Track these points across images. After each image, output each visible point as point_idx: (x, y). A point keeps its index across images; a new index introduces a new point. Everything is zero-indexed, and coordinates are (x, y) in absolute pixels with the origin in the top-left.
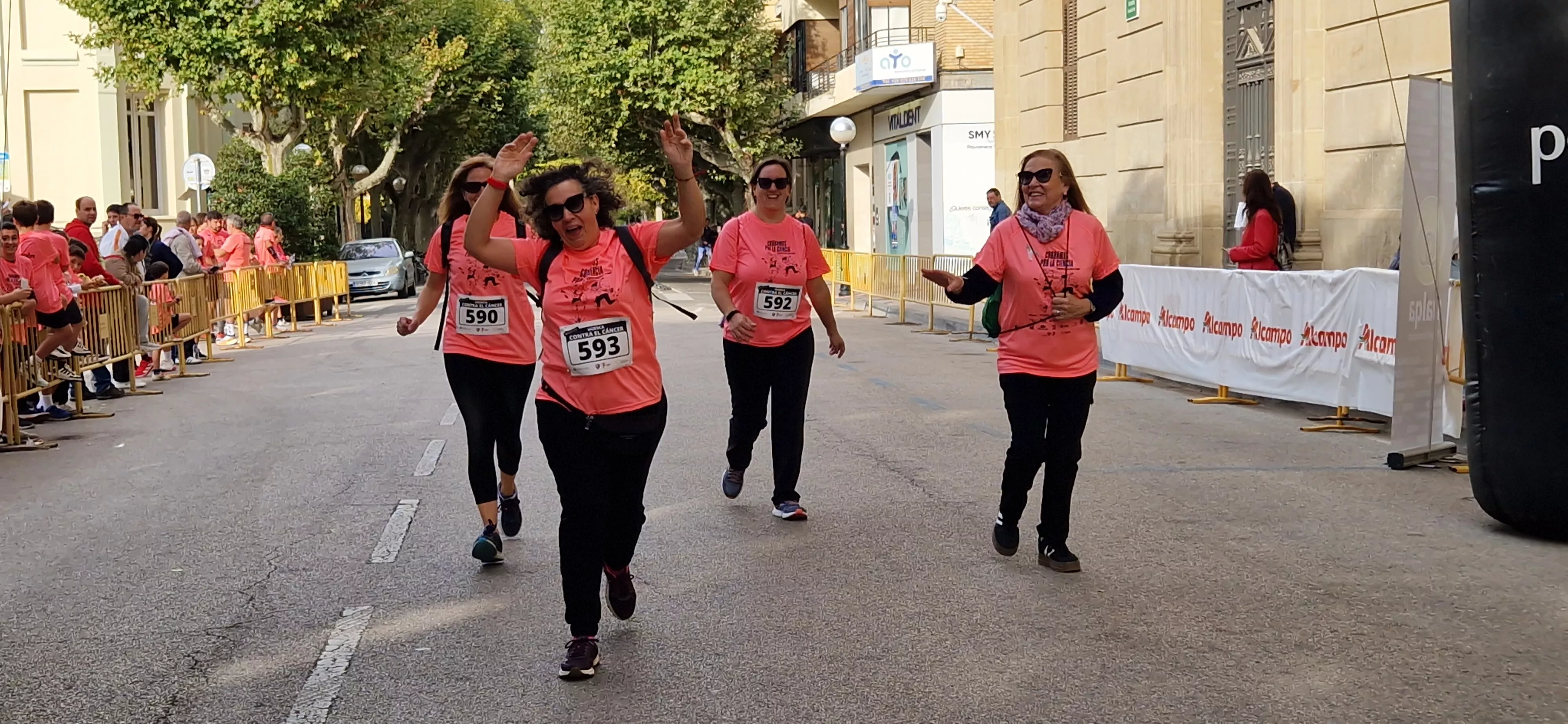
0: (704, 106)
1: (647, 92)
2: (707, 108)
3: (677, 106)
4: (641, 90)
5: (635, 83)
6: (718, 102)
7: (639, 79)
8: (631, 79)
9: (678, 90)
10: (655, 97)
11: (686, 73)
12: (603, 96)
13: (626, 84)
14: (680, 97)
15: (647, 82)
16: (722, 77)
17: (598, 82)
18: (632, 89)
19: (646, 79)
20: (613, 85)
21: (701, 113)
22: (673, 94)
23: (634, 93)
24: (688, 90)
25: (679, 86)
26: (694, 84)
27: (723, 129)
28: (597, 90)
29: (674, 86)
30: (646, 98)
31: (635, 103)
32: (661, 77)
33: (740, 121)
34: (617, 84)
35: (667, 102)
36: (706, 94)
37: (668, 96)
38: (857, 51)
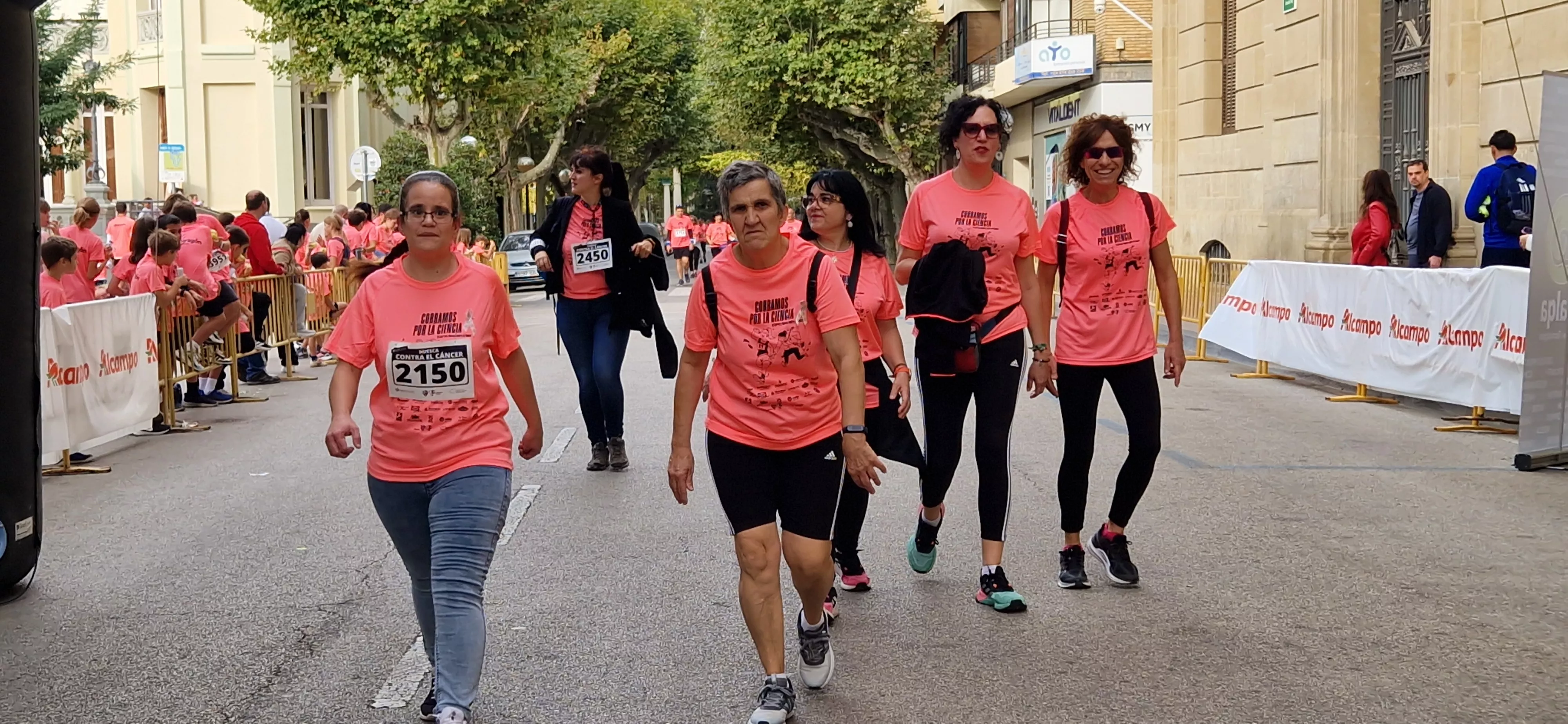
0: (863, 99)
1: (805, 86)
2: (866, 101)
3: (836, 100)
4: (799, 84)
5: (794, 77)
6: (877, 94)
7: (798, 72)
8: (790, 72)
9: (836, 84)
10: (813, 90)
11: (845, 66)
12: (762, 89)
13: (785, 78)
14: (839, 91)
15: (806, 75)
16: (881, 71)
17: (757, 75)
18: (791, 84)
19: (806, 72)
20: (773, 78)
21: (860, 106)
22: (832, 88)
23: (793, 86)
24: (847, 83)
25: (838, 79)
26: (853, 77)
27: (882, 123)
28: (757, 83)
29: (833, 79)
30: (805, 92)
31: (794, 96)
32: (820, 71)
33: (899, 114)
34: (776, 77)
35: (826, 95)
36: (865, 87)
37: (827, 90)
38: (1017, 43)
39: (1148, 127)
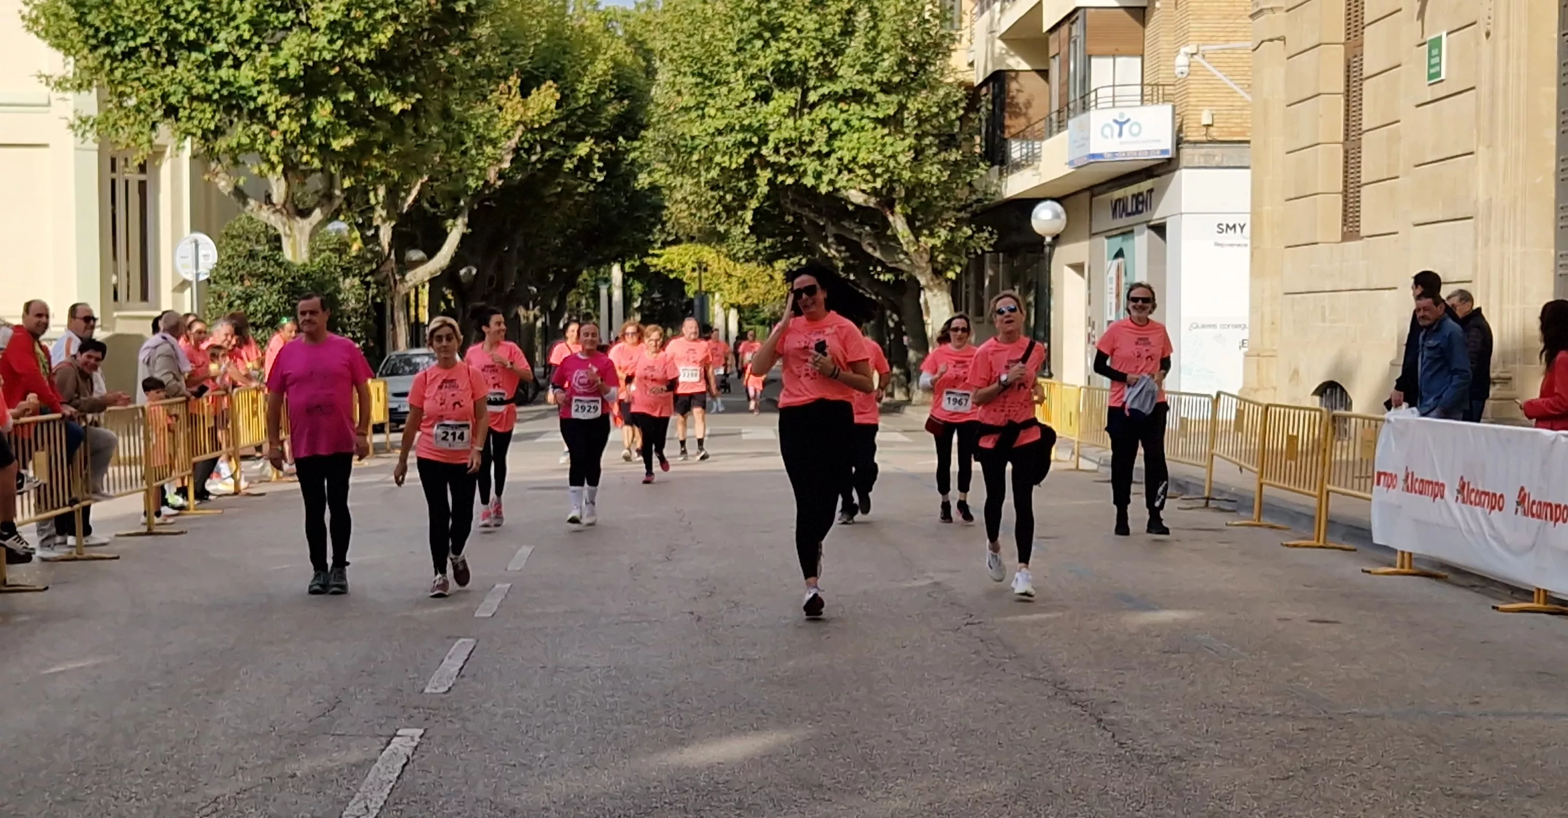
0: (867, 182)
1: (791, 163)
2: (871, 185)
3: (831, 182)
4: (783, 160)
5: (777, 150)
6: (886, 176)
7: (782, 145)
8: (771, 145)
9: (832, 161)
10: (802, 169)
11: (844, 137)
12: (734, 166)
13: (764, 151)
14: (836, 171)
15: (793, 149)
16: (892, 145)
17: (728, 148)
18: (773, 159)
19: (792, 145)
20: (748, 152)
21: (863, 191)
22: (827, 166)
23: (774, 163)
24: (846, 161)
25: (834, 156)
26: (854, 152)
27: (893, 213)
28: (727, 158)
29: (828, 155)
30: (790, 170)
31: (775, 177)
32: (811, 143)
33: (915, 203)
34: (753, 150)
35: (818, 176)
36: (870, 167)
37: (819, 168)
38: (1071, 115)
39: (1242, 228)
